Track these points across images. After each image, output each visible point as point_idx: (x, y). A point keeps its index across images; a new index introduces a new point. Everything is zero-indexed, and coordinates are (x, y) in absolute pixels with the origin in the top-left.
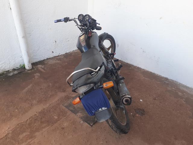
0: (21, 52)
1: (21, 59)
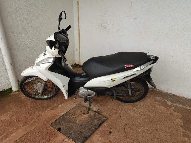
0: (8, 74)
1: (8, 80)
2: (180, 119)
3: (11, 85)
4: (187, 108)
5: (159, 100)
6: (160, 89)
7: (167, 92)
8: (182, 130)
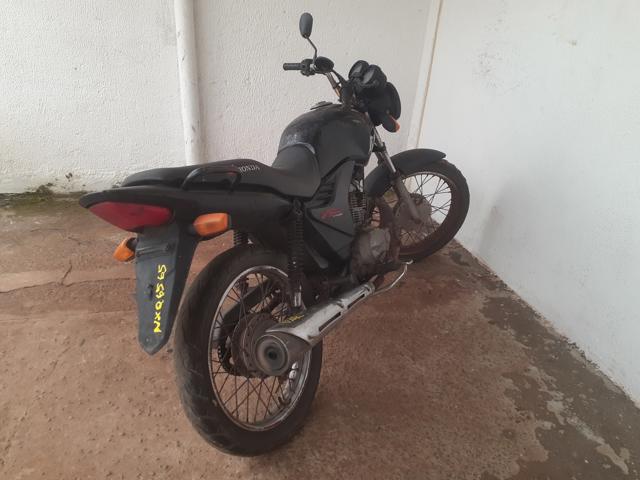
2: (520, 461)
4: (611, 455)
5: (531, 380)
6: (586, 355)
7: (608, 373)
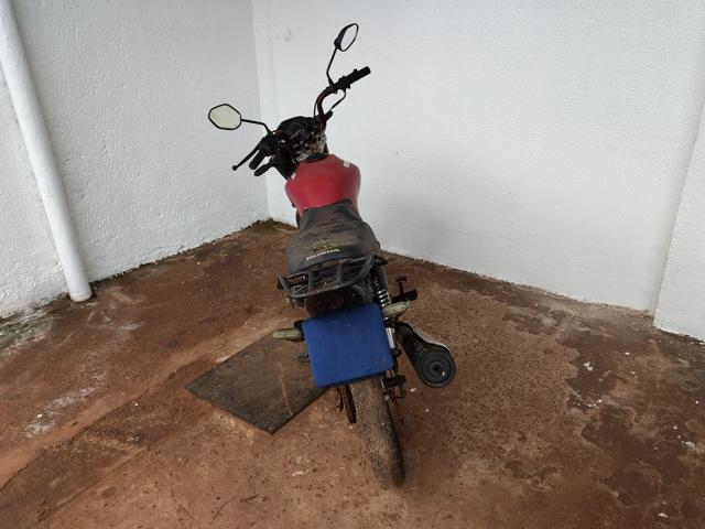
1: (55, 270)
2: (571, 363)
3: (66, 284)
4: (601, 333)
5: (519, 315)
8: (569, 390)
